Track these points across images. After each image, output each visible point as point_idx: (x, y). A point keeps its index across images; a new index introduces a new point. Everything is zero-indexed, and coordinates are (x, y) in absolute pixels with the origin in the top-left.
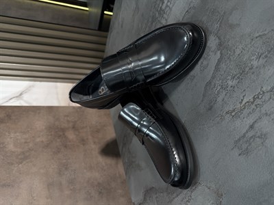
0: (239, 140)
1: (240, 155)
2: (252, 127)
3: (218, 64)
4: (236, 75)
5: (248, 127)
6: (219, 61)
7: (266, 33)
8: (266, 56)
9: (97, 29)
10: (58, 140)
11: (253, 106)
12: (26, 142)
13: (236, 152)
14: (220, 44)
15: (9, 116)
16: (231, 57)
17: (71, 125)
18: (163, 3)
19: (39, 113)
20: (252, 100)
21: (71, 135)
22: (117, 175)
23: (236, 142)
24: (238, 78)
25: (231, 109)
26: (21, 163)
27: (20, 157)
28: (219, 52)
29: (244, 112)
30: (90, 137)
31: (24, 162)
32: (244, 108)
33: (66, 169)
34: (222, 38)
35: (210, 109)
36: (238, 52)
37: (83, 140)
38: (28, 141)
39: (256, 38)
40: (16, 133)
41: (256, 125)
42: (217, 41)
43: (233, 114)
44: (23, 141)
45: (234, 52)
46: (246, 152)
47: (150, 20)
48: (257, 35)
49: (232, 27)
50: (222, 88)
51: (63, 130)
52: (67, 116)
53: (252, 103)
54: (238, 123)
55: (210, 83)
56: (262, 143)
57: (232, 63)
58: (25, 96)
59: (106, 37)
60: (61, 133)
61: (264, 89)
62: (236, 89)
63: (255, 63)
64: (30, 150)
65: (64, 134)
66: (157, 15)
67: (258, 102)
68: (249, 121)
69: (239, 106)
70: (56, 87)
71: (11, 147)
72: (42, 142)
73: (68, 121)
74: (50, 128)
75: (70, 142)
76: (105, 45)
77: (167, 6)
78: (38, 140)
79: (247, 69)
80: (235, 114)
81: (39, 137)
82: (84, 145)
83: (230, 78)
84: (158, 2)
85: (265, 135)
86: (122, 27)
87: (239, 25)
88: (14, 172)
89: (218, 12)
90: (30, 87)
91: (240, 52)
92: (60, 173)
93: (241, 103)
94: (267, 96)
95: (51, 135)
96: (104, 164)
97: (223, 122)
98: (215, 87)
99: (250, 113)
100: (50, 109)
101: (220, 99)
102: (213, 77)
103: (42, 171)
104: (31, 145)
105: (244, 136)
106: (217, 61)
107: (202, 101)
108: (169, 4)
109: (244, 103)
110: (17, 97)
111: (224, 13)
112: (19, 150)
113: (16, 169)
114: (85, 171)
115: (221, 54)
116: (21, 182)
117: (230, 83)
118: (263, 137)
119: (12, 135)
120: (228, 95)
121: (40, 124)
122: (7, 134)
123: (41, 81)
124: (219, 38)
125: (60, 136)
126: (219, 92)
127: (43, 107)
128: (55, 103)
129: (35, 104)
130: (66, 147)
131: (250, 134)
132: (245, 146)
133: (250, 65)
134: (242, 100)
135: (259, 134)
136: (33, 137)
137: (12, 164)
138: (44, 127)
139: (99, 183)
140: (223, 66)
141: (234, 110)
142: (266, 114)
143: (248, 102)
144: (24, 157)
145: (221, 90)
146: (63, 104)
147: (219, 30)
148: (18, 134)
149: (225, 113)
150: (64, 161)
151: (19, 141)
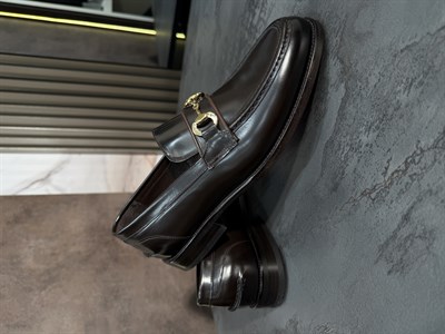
0: (387, 244)
1: (389, 272)
2: (406, 218)
3: (342, 108)
4: (372, 124)
5: (400, 217)
6: (344, 101)
7: (417, 40)
8: (421, 83)
10: (105, 250)
11: (406, 179)
12: (53, 254)
13: (383, 267)
14: (344, 72)
15: (28, 212)
16: (363, 92)
18: (254, 15)
19: (75, 205)
20: (403, 167)
23: (382, 248)
24: (378, 128)
25: (369, 187)
26: (45, 288)
27: (43, 278)
28: (343, 85)
29: (392, 190)
31: (50, 287)
32: (391, 184)
33: (116, 298)
34: (346, 60)
35: (335, 188)
36: (373, 81)
38: (57, 251)
39: (402, 51)
40: (37, 238)
41: (414, 214)
42: (339, 66)
43: (373, 196)
44: (49, 251)
45: (367, 82)
46: (399, 267)
47: (237, 45)
48: (402, 46)
49: (360, 38)
50: (352, 149)
53: (404, 172)
54: (382, 211)
55: (331, 142)
56: (428, 248)
57: (365, 102)
58: (55, 178)
61: (422, 144)
62: (375, 149)
63: (403, 98)
64: (59, 266)
66: (247, 36)
67: (414, 169)
68: (401, 207)
69: (381, 180)
70: (104, 162)
71: (29, 262)
72: (79, 253)
74: (92, 230)
76: (177, 91)
77: (260, 19)
78: (72, 250)
79: (391, 110)
80: (377, 195)
81: (74, 244)
83: (362, 129)
84: (247, 15)
85: (431, 232)
87: (372, 33)
88: (33, 303)
89: (337, 16)
91: (376, 81)
92: (106, 305)
93: (385, 174)
94: (428, 158)
95: (94, 241)
96: (178, 289)
97: (358, 212)
98: (339, 149)
99: (402, 192)
100: (93, 198)
101: (349, 170)
102: (336, 132)
103: (77, 302)
104: (61, 259)
105: (394, 236)
106: (340, 101)
107: (322, 175)
108: (262, 15)
109: (389, 173)
110: (42, 180)
111: (346, 16)
112: (42, 267)
113: (35, 298)
114: (147, 301)
115: (347, 88)
116: (43, 320)
117: (364, 139)
118: (428, 235)
119: (32, 243)
120: (362, 160)
121: (76, 223)
122: (24, 240)
123: (80, 153)
124: (342, 62)
125: (107, 243)
126: (346, 156)
127: (82, 195)
128: (100, 188)
129: (69, 191)
130: (116, 260)
131: (405, 232)
132: (397, 256)
133: (394, 102)
134: (386, 169)
135: (419, 231)
136: (65, 245)
137: (30, 290)
138: (82, 229)
139: (169, 322)
140: (350, 109)
141: (374, 189)
142: (430, 191)
143: (396, 171)
144: (49, 279)
145: (350, 154)
146: (113, 190)
147: (340, 47)
148: (41, 241)
149: (359, 194)
150: (113, 285)
151: (42, 253)
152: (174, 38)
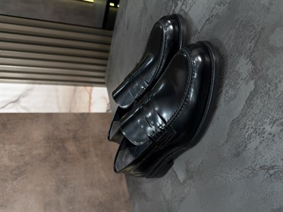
3: (250, 99)
4: (277, 120)
6: (253, 95)
9: (101, 26)
10: (57, 153)
12: (21, 155)
14: (255, 72)
15: (4, 125)
16: (271, 93)
17: (71, 134)
18: (176, 5)
19: (37, 121)
21: (71, 147)
22: (121, 193)
25: (267, 164)
26: (16, 179)
27: (14, 172)
28: (253, 82)
30: (92, 149)
31: (19, 178)
33: (65, 186)
34: (258, 64)
35: (238, 155)
37: (84, 153)
38: (24, 153)
40: (11, 144)
42: (250, 66)
43: (271, 172)
44: (19, 153)
45: (276, 87)
50: (255, 131)
51: (63, 141)
52: (68, 124)
55: (236, 122)
57: (272, 101)
58: (23, 102)
59: (111, 36)
60: (60, 145)
62: (276, 139)
64: (26, 164)
65: (63, 146)
70: (57, 90)
71: (5, 161)
72: (40, 154)
73: (68, 130)
74: (48, 139)
75: (70, 154)
76: (109, 44)
78: (35, 152)
81: (36, 149)
82: (85, 157)
83: (267, 121)
84: (170, 4)
86: (127, 28)
88: (8, 190)
89: (253, 26)
90: (29, 90)
92: (58, 192)
95: (50, 147)
96: (106, 180)
97: (256, 178)
98: (244, 128)
100: (49, 116)
101: (252, 145)
102: (243, 114)
103: (38, 189)
104: (27, 158)
106: (248, 93)
107: (227, 142)
108: (184, 7)
110: (14, 102)
112: (14, 164)
113: (10, 186)
114: (86, 188)
115: (256, 85)
116: (15, 201)
117: (268, 128)
119: (7, 147)
120: (264, 143)
121: (38, 133)
122: (1, 145)
123: (40, 84)
124: (254, 64)
125: (59, 148)
126: (250, 136)
127: (42, 114)
128: (54, 110)
129: (33, 111)
130: (65, 160)
136: (30, 149)
137: (6, 181)
138: (42, 138)
139: (100, 203)
140: (257, 102)
141: (273, 167)
144: (19, 172)
145: (254, 135)
146: (63, 110)
147: (254, 51)
148: (13, 145)
149: (258, 166)
150: (63, 177)
151: (14, 154)
152: (108, 6)
